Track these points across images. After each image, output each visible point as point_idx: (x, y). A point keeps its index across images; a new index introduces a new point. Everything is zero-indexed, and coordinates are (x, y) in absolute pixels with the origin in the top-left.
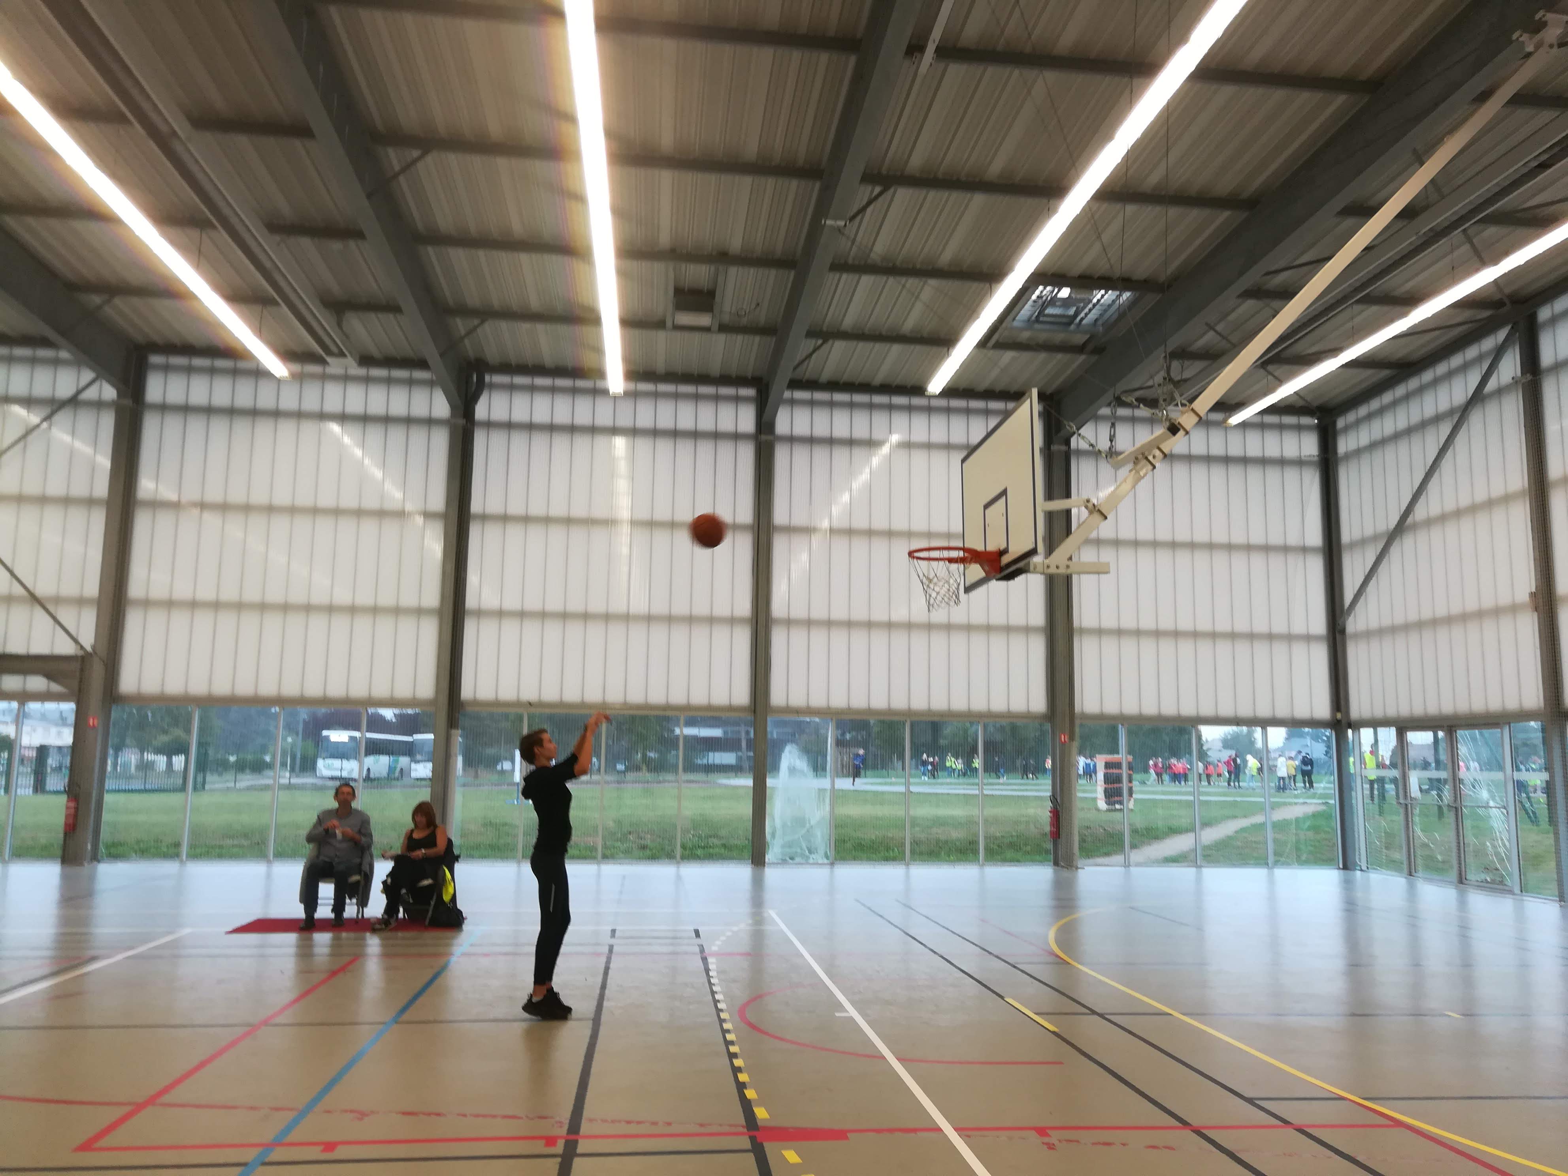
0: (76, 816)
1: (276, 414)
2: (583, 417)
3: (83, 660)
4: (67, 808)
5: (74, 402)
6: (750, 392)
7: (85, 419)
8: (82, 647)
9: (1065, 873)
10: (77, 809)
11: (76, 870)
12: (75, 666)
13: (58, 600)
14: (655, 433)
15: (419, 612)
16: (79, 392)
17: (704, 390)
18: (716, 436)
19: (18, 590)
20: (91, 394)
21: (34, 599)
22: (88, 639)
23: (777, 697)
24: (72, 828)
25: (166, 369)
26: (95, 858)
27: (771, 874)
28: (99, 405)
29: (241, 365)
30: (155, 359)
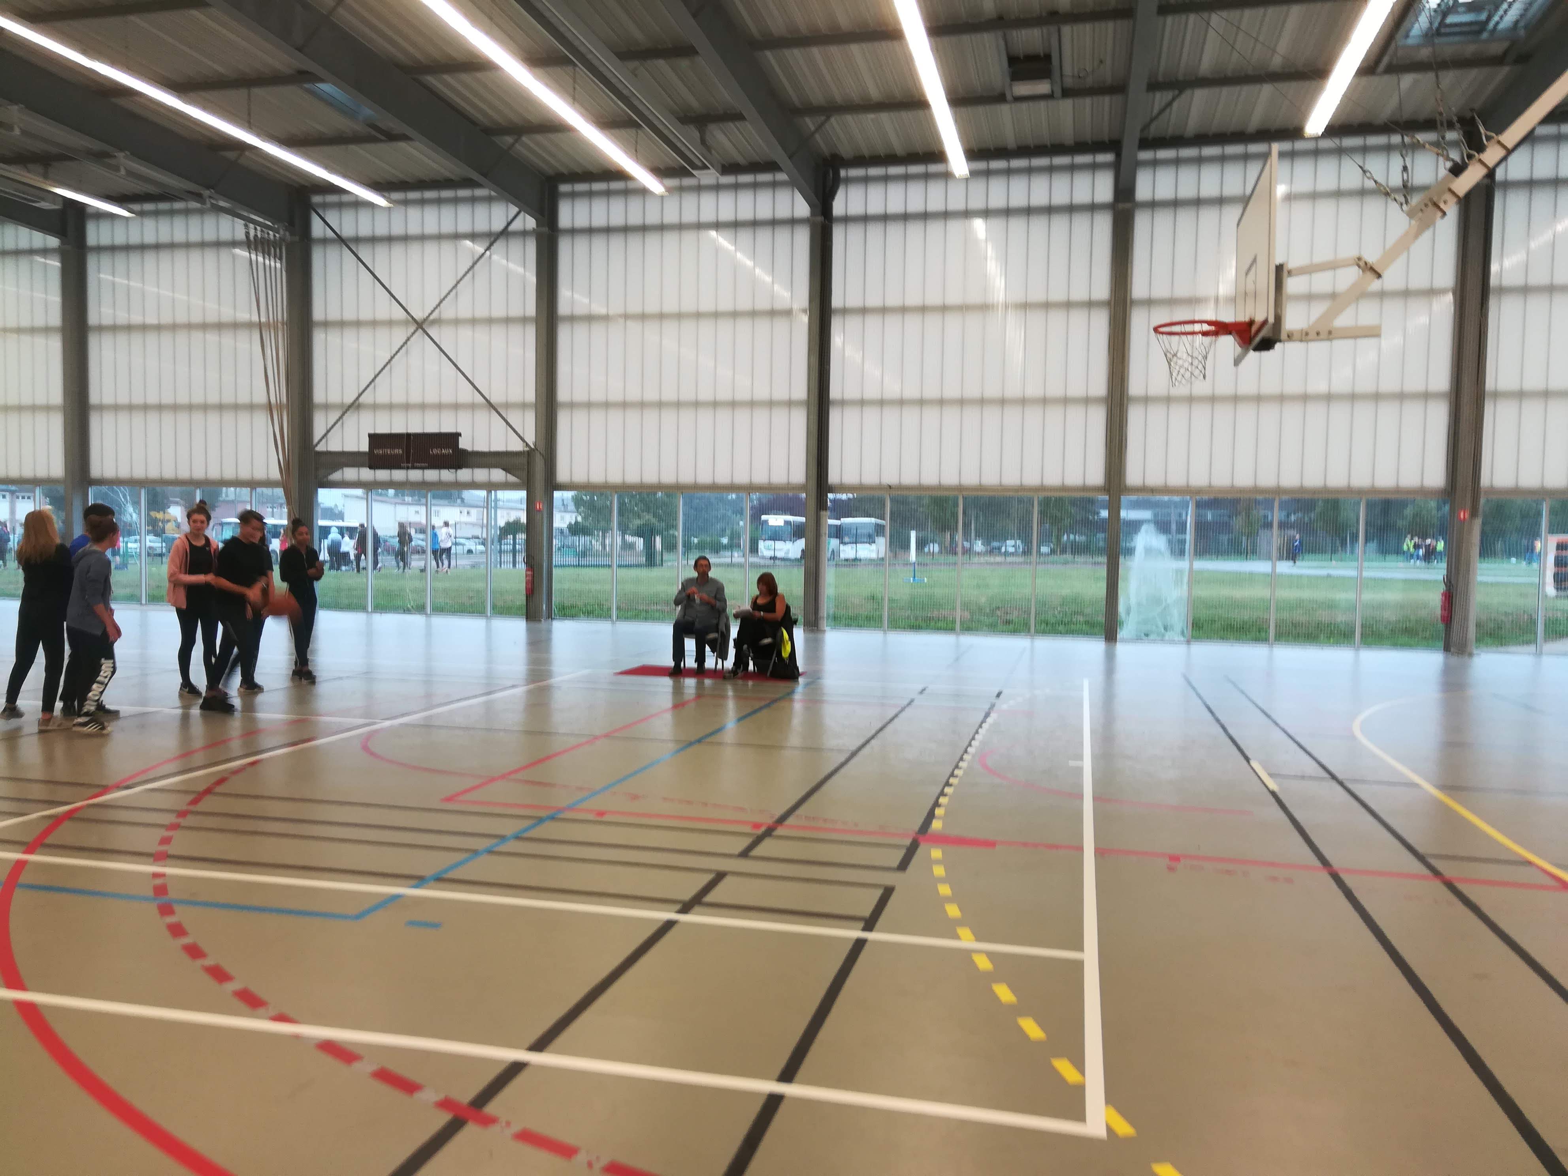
0: (533, 582)
1: (661, 228)
2: (935, 204)
3: (529, 454)
4: (526, 576)
5: (505, 233)
6: (1107, 157)
7: (515, 245)
8: (527, 445)
9: (1454, 660)
10: (533, 576)
11: (536, 625)
12: (524, 460)
13: (507, 406)
14: (1008, 212)
15: (790, 404)
16: (509, 224)
17: (1059, 160)
18: (1071, 209)
20: (516, 226)
21: (491, 406)
22: (531, 439)
23: (1133, 476)
24: (531, 591)
25: (573, 195)
26: (550, 617)
27: (1121, 649)
28: (524, 234)
29: (631, 185)
30: (564, 188)
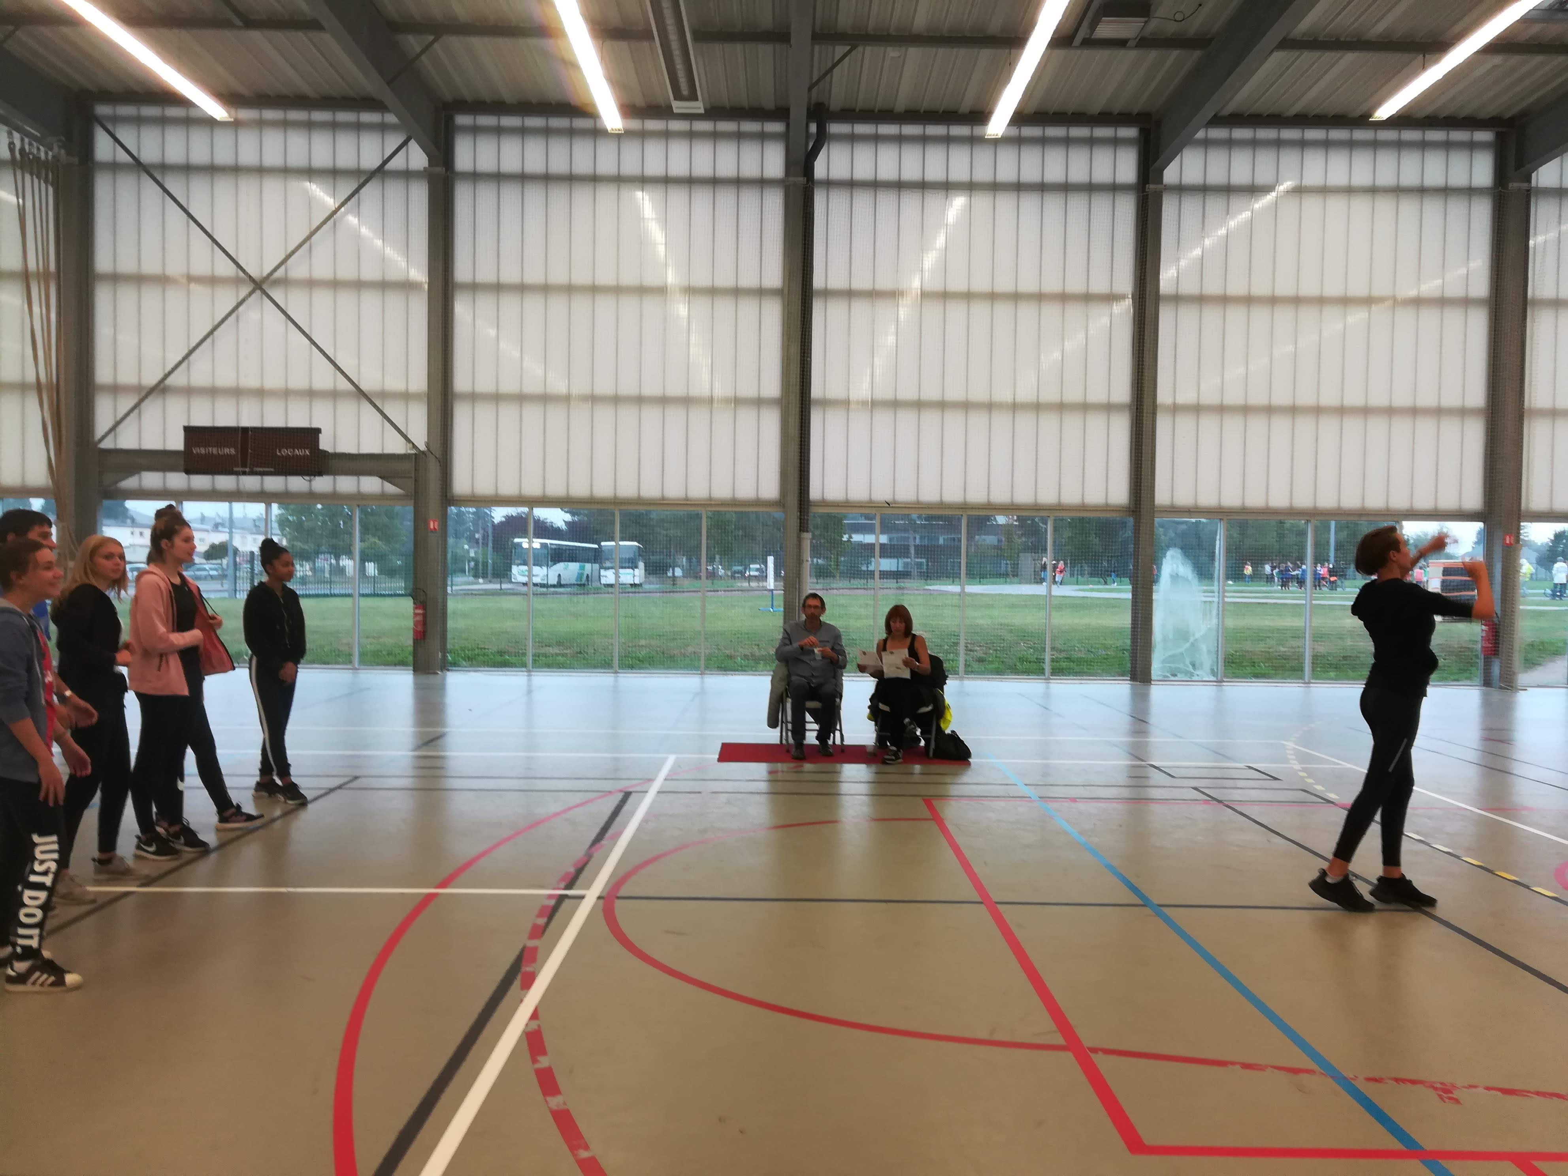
0: (424, 623)
2: (935, 172)
3: (417, 458)
4: (415, 615)
5: (380, 172)
6: (1131, 132)
7: (395, 190)
8: (414, 446)
9: (1496, 695)
10: (425, 616)
11: (431, 679)
12: (409, 466)
13: (385, 395)
14: (1019, 187)
15: (759, 402)
17: (1077, 132)
18: (1090, 188)
19: (344, 385)
21: (361, 394)
22: (420, 437)
23: (1162, 496)
24: (421, 635)
25: (475, 130)
26: (445, 666)
28: (407, 175)
30: (462, 120)
